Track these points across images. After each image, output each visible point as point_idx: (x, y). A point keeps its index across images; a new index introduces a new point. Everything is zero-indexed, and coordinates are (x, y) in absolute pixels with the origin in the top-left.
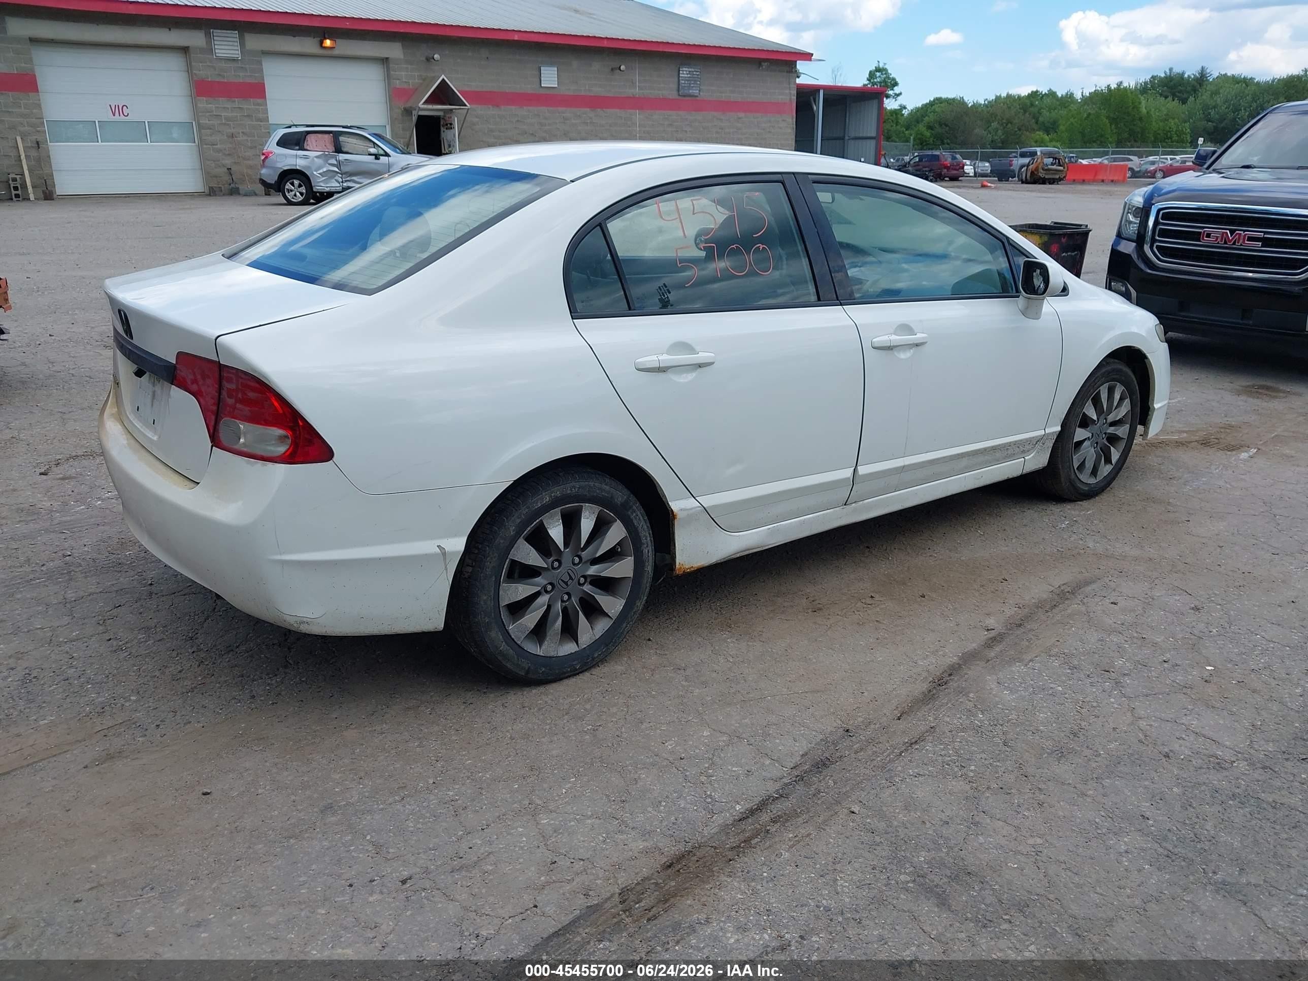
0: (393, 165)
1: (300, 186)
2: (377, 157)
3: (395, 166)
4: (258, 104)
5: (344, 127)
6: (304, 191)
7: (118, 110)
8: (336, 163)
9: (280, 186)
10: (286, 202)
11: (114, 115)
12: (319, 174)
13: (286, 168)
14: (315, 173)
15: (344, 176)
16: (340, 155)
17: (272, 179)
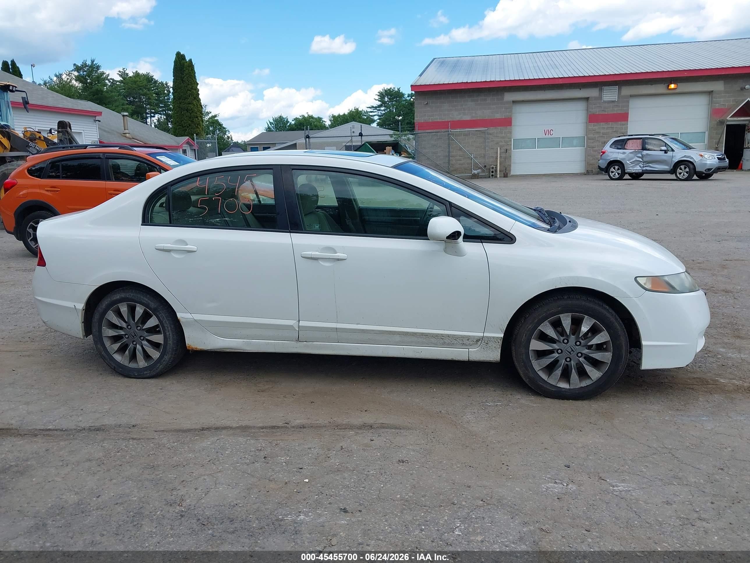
0: (675, 156)
1: (618, 169)
2: (666, 152)
3: (675, 158)
4: (623, 125)
5: (650, 135)
6: (620, 172)
7: (549, 132)
8: (641, 156)
9: (607, 170)
10: (609, 178)
11: (546, 135)
12: (630, 162)
13: (612, 160)
14: (628, 162)
15: (644, 163)
16: (644, 151)
17: (604, 165)
